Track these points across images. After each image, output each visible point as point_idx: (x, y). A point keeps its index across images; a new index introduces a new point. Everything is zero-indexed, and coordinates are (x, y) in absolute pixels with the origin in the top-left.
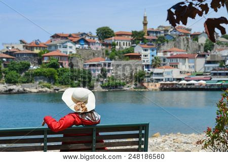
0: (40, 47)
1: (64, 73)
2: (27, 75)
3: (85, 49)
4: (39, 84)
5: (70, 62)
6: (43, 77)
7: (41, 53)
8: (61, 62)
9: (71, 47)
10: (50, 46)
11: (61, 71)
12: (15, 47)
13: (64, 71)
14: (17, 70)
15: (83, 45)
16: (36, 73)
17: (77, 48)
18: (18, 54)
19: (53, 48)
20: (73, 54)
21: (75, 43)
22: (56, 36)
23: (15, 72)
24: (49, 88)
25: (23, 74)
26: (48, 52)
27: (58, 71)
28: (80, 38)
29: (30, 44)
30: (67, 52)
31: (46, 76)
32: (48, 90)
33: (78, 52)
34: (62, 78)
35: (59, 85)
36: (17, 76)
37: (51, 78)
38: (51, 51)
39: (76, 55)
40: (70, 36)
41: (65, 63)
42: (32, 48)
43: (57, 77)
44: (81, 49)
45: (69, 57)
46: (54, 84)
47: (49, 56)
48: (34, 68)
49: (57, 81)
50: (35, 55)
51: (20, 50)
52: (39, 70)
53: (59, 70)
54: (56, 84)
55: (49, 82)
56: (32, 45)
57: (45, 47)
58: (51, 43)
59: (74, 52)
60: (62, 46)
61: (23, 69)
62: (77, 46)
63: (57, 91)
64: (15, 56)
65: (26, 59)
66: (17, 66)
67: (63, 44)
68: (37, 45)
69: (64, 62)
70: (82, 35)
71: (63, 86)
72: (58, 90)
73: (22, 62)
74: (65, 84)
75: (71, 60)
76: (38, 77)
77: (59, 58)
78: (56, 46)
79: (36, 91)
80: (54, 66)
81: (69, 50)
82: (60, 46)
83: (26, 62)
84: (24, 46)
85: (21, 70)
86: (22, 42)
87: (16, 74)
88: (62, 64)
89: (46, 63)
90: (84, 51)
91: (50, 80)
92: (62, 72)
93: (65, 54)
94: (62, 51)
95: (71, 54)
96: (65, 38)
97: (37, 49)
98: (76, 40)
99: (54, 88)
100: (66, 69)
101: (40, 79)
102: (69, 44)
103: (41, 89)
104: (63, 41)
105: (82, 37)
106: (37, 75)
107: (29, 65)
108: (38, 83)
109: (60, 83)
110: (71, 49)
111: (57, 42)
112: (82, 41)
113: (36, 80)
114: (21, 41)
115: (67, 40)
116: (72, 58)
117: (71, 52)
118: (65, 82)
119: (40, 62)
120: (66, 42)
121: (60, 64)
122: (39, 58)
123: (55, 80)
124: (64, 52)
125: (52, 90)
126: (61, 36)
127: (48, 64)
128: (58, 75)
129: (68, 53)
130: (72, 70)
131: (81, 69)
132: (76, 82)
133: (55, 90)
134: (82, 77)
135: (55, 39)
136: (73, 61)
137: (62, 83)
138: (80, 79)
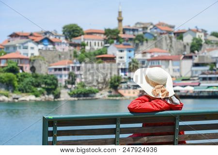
1: (25, 79)
3: (49, 50)
5: (31, 66)
8: (21, 65)
9: (32, 48)
10: (8, 47)
11: (21, 76)
13: (24, 76)
15: (46, 45)
17: (39, 50)
19: (11, 49)
20: (35, 57)
21: (38, 43)
22: (14, 35)
24: (7, 96)
26: (5, 54)
27: (17, 77)
28: (43, 37)
30: (27, 54)
31: (3, 83)
32: (6, 99)
33: (41, 53)
34: (23, 84)
35: (19, 92)
38: (9, 53)
39: (38, 57)
40: (31, 35)
41: (26, 67)
43: (16, 84)
44: (45, 51)
45: (30, 60)
46: (13, 92)
47: (7, 59)
49: (17, 88)
53: (19, 75)
54: (15, 92)
55: (8, 89)
57: (1, 49)
58: (9, 44)
59: (37, 53)
60: (22, 47)
62: (41, 46)
63: (16, 101)
67: (23, 44)
69: (24, 66)
70: (46, 33)
71: (23, 94)
72: (17, 99)
74: (27, 92)
75: (33, 63)
77: (18, 61)
78: (15, 47)
80: (13, 70)
81: (30, 52)
82: (20, 47)
88: (22, 68)
89: (3, 67)
90: (48, 53)
91: (8, 86)
92: (23, 78)
93: (25, 56)
94: (21, 53)
95: (33, 56)
96: (26, 37)
98: (39, 39)
99: (14, 97)
100: (26, 74)
102: (30, 45)
104: (24, 40)
105: (45, 36)
109: (19, 90)
110: (33, 50)
111: (16, 42)
112: (46, 41)
115: (27, 40)
116: (34, 60)
117: (32, 54)
118: (26, 90)
120: (27, 42)
121: (19, 68)
123: (14, 87)
124: (24, 54)
125: (10, 99)
126: (21, 35)
127: (5, 69)
128: (18, 81)
129: (29, 55)
130: (34, 75)
131: (45, 74)
132: (39, 89)
133: (14, 98)
134: (46, 83)
135: (14, 38)
136: (35, 65)
137: (23, 90)
138: (43, 86)
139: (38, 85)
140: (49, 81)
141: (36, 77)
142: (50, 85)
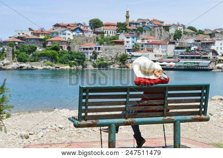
0: (45, 34)
1: (64, 55)
2: (34, 55)
3: (80, 36)
4: (44, 62)
5: (68, 46)
6: (47, 57)
7: (45, 39)
8: (61, 45)
9: (69, 34)
10: (53, 33)
11: (61, 53)
12: (25, 34)
13: (63, 53)
14: (26, 52)
15: (78, 32)
16: (42, 54)
17: (73, 35)
18: (27, 39)
19: (55, 35)
20: (71, 40)
21: (73, 31)
22: (57, 26)
23: (25, 53)
24: (52, 66)
25: (31, 55)
26: (51, 38)
27: (59, 53)
28: (76, 27)
29: (37, 31)
30: (66, 38)
31: (49, 57)
32: (51, 67)
33: (74, 38)
34: (62, 58)
35: (60, 64)
36: (26, 56)
37: (53, 59)
38: (54, 37)
39: (73, 40)
40: (68, 25)
41: (65, 47)
42: (38, 34)
43: (58, 58)
44: (77, 36)
45: (67, 42)
46: (55, 63)
47: (52, 41)
48: (40, 50)
49: (58, 61)
50: (41, 40)
51: (28, 36)
52: (44, 52)
54: (57, 63)
55: (52, 61)
56: (39, 32)
57: (48, 34)
58: (53, 31)
59: (72, 38)
61: (31, 51)
62: (74, 33)
63: (58, 69)
64: (25, 41)
65: (34, 43)
66: (27, 48)
67: (63, 31)
68: (42, 32)
69: (63, 46)
70: (78, 25)
71: (62, 65)
72: (58, 68)
73: (31, 45)
74: (64, 63)
75: (69, 44)
76: (43, 57)
77: (59, 43)
78: (57, 33)
79: (41, 68)
80: (56, 49)
81: (67, 36)
82: (61, 33)
83: (34, 45)
84: (32, 33)
85: (29, 52)
86: (30, 29)
87: (26, 55)
88: (62, 47)
89: (49, 46)
90: (79, 38)
91: (52, 59)
93: (64, 40)
94: (62, 37)
95: (69, 40)
96: (65, 27)
97: (42, 35)
98: (73, 28)
99: (56, 66)
100: (65, 51)
101: (46, 59)
102: (68, 32)
103: (45, 67)
104: (64, 29)
105: (78, 27)
106: (42, 56)
107: (36, 48)
108: (43, 62)
109: (60, 62)
110: (69, 35)
111: (59, 30)
112: (78, 30)
113: (42, 60)
114: (29, 29)
116: (70, 42)
117: (69, 38)
119: (44, 46)
120: (66, 30)
121: (60, 47)
122: (43, 42)
123: (56, 60)
125: (54, 68)
126: (62, 25)
127: (51, 47)
128: (59, 56)
129: (67, 39)
130: (70, 52)
131: (77, 51)
132: (73, 62)
133: (56, 68)
134: (77, 58)
135: (57, 27)
136: (70, 46)
137: (62, 62)
138: (76, 59)
139: (72, 59)
140: (79, 57)
141: (71, 53)
142: (80, 59)
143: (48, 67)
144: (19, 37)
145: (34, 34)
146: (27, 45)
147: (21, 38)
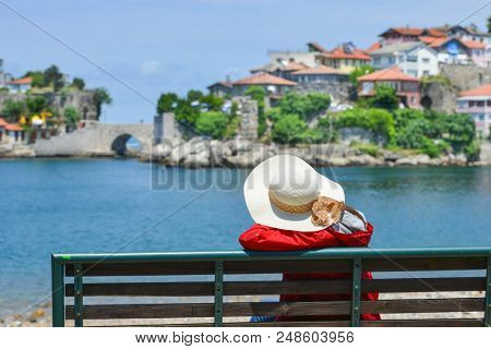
0: (354, 60)
1: (410, 121)
2: (323, 124)
3: (460, 64)
4: (351, 145)
5: (423, 95)
6: (361, 130)
7: (355, 74)
8: (403, 94)
9: (426, 60)
10: (377, 58)
11: (403, 116)
12: (298, 60)
13: (408, 116)
14: (300, 113)
15: (454, 54)
16: (344, 121)
17: (440, 63)
18: (303, 76)
19: (384, 61)
20: (431, 77)
21: (437, 50)
22: (391, 34)
23: (296, 116)
24: (374, 154)
25: (314, 123)
26: (372, 71)
27: (395, 116)
28: (448, 39)
29: (332, 52)
30: (416, 72)
31: (366, 128)
32: (372, 160)
33: (442, 70)
34: (405, 132)
35: (397, 148)
36: (299, 125)
37: (378, 132)
38: (380, 69)
39: (438, 77)
40: (425, 33)
41: (412, 98)
42: (335, 61)
43: (392, 131)
44: (451, 65)
45: (422, 84)
46: (385, 146)
47: (374, 81)
48: (339, 108)
49: (393, 140)
50: (343, 78)
51: (306, 67)
52: (351, 115)
53: (398, 112)
54: (389, 146)
55: (375, 141)
56: (336, 54)
57: (365, 60)
58: (379, 51)
59: (434, 71)
60: (405, 57)
61: (313, 110)
62: (442, 57)
63: (391, 164)
64: (296, 81)
65: (322, 86)
66: (301, 103)
67: (407, 52)
68: (347, 54)
69: (409, 95)
70: (454, 30)
71: (406, 152)
72: (394, 160)
73: (313, 94)
74: (412, 147)
75: (426, 90)
76: (348, 130)
77: (397, 86)
78: (391, 58)
79: (342, 161)
80: (386, 103)
81: (421, 67)
82: (401, 57)
83: (322, 93)
84: (317, 58)
85: (309, 114)
86: (313, 47)
87: (298, 122)
88: (404, 100)
89: (367, 97)
90: (458, 70)
91: (376, 136)
92: (405, 119)
93: (411, 76)
94: (404, 70)
95: (426, 76)
96: (414, 37)
97: (346, 64)
98: (439, 42)
99: (387, 156)
100: (413, 111)
101: (354, 134)
102: (423, 53)
103: (354, 158)
104: (410, 44)
105: (453, 36)
106: (347, 124)
107: (328, 102)
108: (347, 142)
109: (398, 144)
110: (427, 63)
111: (396, 47)
112: (454, 46)
113: (344, 136)
114: (310, 45)
115: (417, 43)
116: (429, 85)
117: (425, 72)
118: (411, 144)
119: (353, 97)
120: (416, 48)
121: (399, 99)
122: (351, 85)
123: (388, 137)
124: (409, 71)
125: (380, 161)
126: (405, 33)
127: (371, 100)
128: (396, 126)
129: (420, 75)
130: (429, 114)
131: (449, 113)
132: (437, 142)
133: (387, 160)
134: (451, 131)
135: (390, 40)
136: (431, 94)
137: (402, 144)
138: (446, 135)
139: (436, 134)
140: (457, 127)
141: (433, 117)
142: (459, 133)
143: (362, 159)
144: (278, 70)
145: (323, 61)
146: (303, 95)
147: (286, 74)
